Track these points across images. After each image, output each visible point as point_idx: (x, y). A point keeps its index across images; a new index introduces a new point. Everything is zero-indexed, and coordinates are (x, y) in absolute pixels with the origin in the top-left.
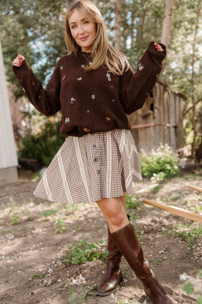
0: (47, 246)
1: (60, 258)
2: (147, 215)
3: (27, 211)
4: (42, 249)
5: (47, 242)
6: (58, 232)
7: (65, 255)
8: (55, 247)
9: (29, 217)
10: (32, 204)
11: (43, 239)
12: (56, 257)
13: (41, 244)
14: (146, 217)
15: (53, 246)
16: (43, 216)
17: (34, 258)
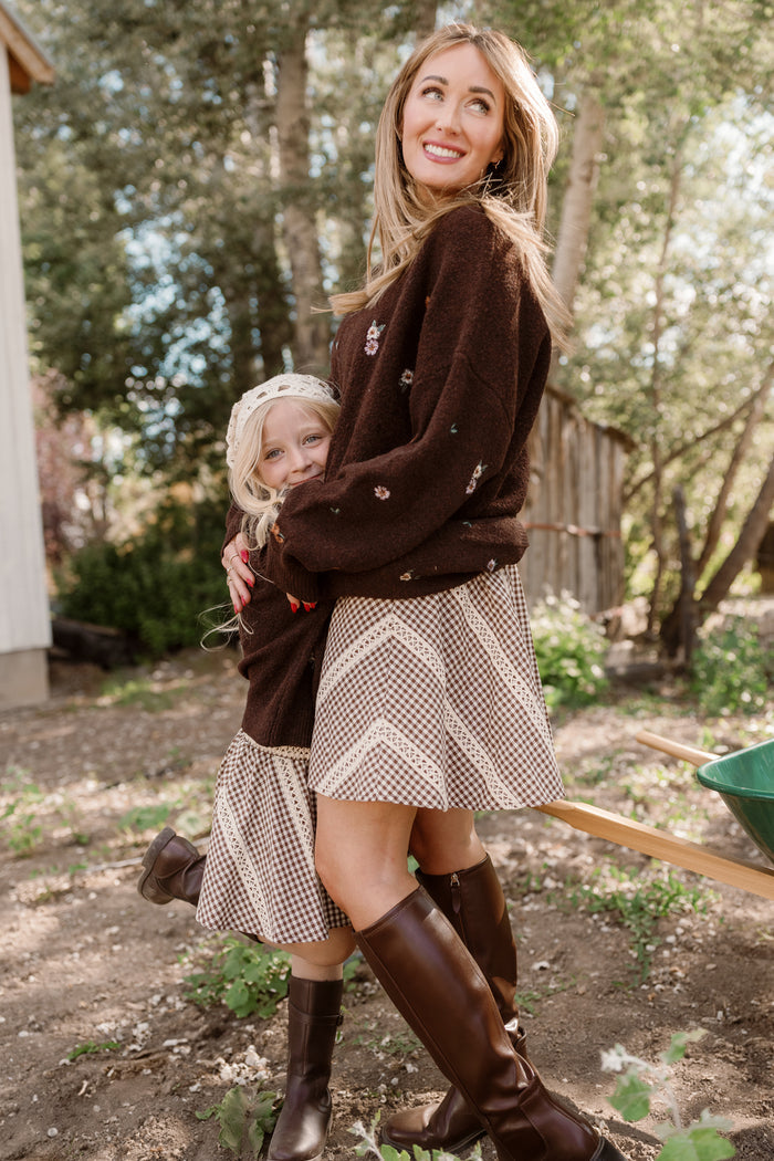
0: (134, 937)
1: (181, 984)
2: (495, 834)
3: (71, 807)
4: (116, 948)
5: (135, 924)
7: (198, 971)
8: (165, 941)
9: (76, 830)
10: (91, 785)
11: (123, 913)
12: (166, 980)
13: (115, 929)
14: (490, 839)
15: (157, 940)
16: (128, 830)
17: (83, 984)
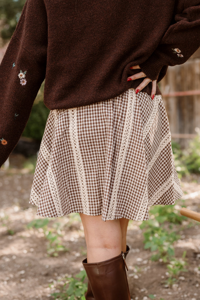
0: (31, 276)
1: (50, 297)
2: (196, 235)
3: (7, 218)
4: (23, 280)
5: (32, 270)
6: (52, 256)
7: (58, 291)
8: (44, 278)
9: (10, 228)
10: (17, 208)
11: (27, 265)
12: (44, 295)
13: (23, 272)
14: (194, 237)
15: (41, 277)
16: (31, 229)
17: (8, 295)
